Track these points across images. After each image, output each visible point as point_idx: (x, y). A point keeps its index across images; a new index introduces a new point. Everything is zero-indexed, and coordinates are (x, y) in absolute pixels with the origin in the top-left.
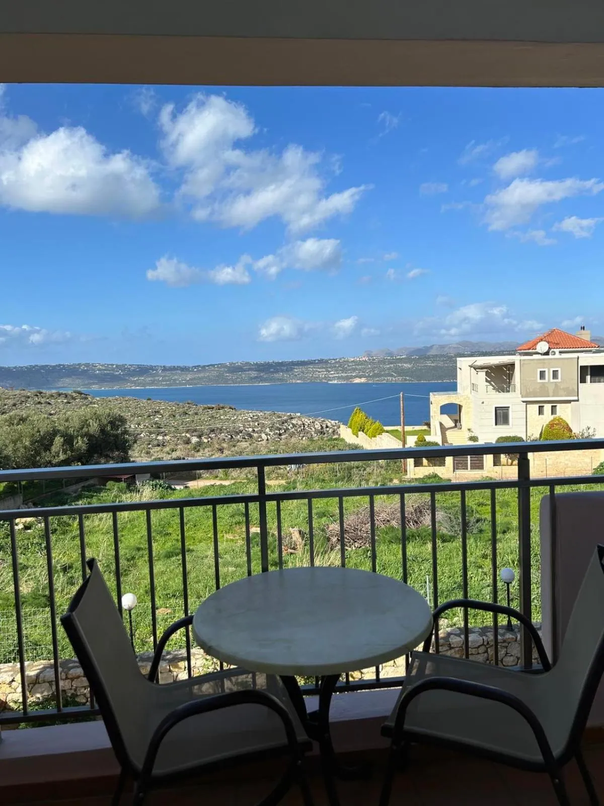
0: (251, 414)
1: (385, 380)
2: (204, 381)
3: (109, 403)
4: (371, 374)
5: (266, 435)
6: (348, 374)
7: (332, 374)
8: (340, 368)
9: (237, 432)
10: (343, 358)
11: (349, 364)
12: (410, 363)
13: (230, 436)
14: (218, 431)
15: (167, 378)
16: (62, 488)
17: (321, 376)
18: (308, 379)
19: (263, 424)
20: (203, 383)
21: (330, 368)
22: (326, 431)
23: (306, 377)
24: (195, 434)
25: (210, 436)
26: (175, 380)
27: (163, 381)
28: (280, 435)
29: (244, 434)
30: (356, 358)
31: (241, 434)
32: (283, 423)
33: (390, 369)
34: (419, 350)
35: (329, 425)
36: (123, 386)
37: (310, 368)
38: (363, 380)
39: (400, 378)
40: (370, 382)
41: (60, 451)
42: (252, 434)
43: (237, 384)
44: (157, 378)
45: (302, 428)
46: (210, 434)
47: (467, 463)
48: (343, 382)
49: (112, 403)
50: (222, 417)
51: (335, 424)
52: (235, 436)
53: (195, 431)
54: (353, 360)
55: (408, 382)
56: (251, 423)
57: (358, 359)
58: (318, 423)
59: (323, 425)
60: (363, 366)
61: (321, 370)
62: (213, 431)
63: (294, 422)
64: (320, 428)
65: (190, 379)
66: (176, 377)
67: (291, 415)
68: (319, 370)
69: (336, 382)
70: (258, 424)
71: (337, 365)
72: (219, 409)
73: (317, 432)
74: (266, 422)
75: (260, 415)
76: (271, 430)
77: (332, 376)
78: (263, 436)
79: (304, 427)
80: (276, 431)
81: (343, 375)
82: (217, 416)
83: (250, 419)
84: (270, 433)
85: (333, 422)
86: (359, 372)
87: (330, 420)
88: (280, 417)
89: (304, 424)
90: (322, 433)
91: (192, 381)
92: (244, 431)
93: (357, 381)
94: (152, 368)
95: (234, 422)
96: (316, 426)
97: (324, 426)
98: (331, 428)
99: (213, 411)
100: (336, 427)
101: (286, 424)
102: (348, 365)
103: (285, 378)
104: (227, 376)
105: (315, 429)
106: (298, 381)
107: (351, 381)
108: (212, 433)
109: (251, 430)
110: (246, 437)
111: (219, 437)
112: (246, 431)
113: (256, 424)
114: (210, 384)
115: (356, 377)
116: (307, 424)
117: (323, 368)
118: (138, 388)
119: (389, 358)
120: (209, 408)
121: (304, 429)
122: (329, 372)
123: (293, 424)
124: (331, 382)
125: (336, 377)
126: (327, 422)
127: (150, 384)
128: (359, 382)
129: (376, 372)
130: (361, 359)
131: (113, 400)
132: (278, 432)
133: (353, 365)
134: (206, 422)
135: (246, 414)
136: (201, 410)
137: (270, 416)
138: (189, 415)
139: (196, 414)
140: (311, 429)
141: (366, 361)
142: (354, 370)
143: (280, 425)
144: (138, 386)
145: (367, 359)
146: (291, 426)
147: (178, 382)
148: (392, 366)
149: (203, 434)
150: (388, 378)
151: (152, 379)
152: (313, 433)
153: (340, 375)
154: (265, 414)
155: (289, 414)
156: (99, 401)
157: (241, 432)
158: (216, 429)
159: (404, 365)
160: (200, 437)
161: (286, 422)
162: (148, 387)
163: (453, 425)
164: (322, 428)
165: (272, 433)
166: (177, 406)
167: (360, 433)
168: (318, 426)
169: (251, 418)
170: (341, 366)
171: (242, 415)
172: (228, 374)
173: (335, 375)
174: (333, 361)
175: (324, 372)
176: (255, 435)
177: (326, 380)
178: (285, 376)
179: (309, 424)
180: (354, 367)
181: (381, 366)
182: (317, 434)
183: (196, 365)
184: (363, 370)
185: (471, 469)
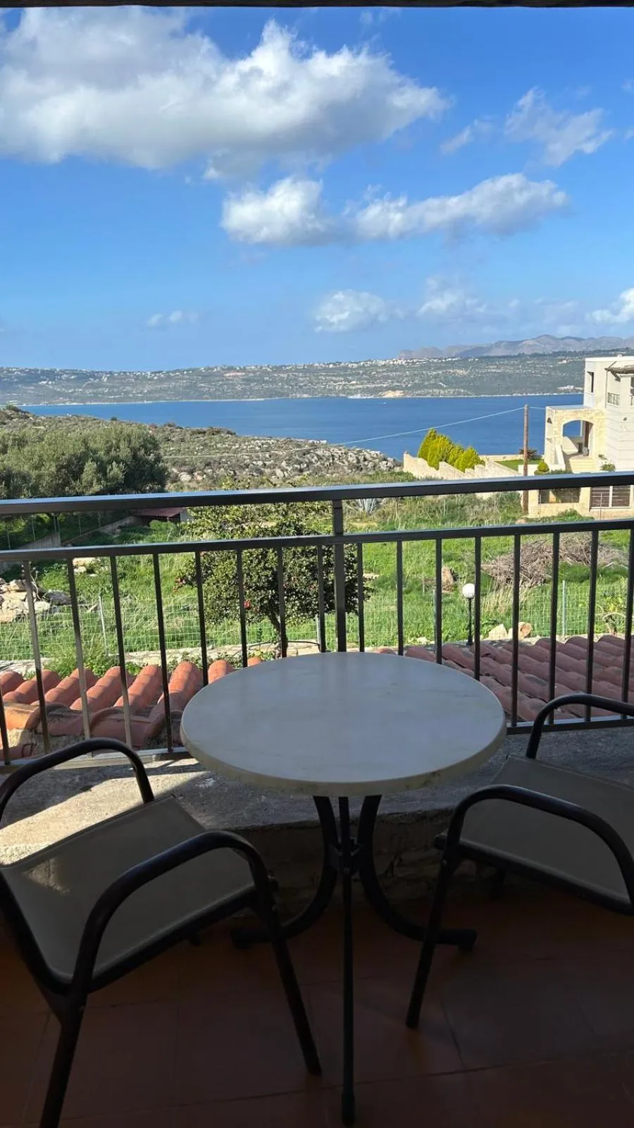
0: (258, 441)
1: (429, 394)
2: (169, 395)
3: (60, 424)
4: (409, 386)
5: (282, 470)
6: (376, 385)
7: (353, 385)
8: (364, 376)
9: (241, 467)
10: (370, 361)
11: (378, 370)
12: (466, 368)
13: (232, 472)
14: (216, 464)
15: (115, 390)
16: (98, 527)
17: (337, 388)
18: (319, 393)
19: (277, 455)
20: (167, 398)
21: (350, 375)
22: (364, 465)
23: (316, 390)
24: (186, 468)
25: (205, 471)
26: (126, 393)
27: (109, 394)
28: (301, 471)
29: (252, 469)
30: (388, 361)
31: (247, 470)
32: (304, 455)
33: (436, 377)
34: (480, 349)
35: (368, 456)
36: (53, 401)
37: (321, 375)
38: (398, 394)
39: (452, 391)
40: (408, 396)
41: (92, 480)
42: (262, 469)
43: (216, 399)
44: (100, 389)
45: (331, 461)
46: (205, 468)
47: (608, 498)
48: (369, 397)
49: (64, 424)
50: (219, 445)
51: (375, 456)
52: (240, 472)
53: (184, 464)
54: (383, 363)
55: (462, 396)
56: (260, 454)
57: (392, 363)
58: (352, 454)
59: (359, 458)
60: (398, 373)
61: (337, 379)
62: (208, 464)
63: (319, 452)
64: (355, 462)
65: (150, 392)
66: (128, 388)
67: (314, 443)
68: (334, 378)
69: (358, 396)
70: (270, 456)
71: (361, 372)
72: (213, 434)
73: (351, 466)
74: (281, 453)
75: (271, 442)
76: (288, 464)
77: (354, 388)
78: (278, 472)
79: (333, 459)
80: (296, 466)
81: (368, 386)
82: (212, 444)
83: (257, 448)
84: (288, 468)
85: (373, 452)
86: (393, 382)
87: (368, 450)
88: (299, 446)
89: (333, 456)
90: (359, 468)
91: (151, 395)
92: (251, 465)
93: (390, 395)
94: (93, 375)
95: (236, 452)
96: (350, 459)
97: (361, 459)
98: (371, 461)
99: (205, 438)
100: (377, 460)
101: (308, 456)
102: (377, 372)
103: (286, 391)
104: (201, 387)
105: (349, 462)
106: (305, 396)
107: (380, 395)
108: (207, 467)
109: (260, 463)
110: (254, 474)
111: (217, 473)
112: (254, 464)
113: (267, 455)
114: (177, 398)
115: (388, 389)
116: (337, 455)
117: (340, 376)
118: (74, 404)
119: (436, 361)
120: (200, 433)
121: (333, 463)
122: (349, 381)
123: (318, 455)
124: (351, 397)
125: (360, 389)
126: (365, 453)
127: (90, 399)
128: (392, 396)
129: (417, 381)
130: (395, 363)
131: (63, 419)
132: (299, 467)
133: (384, 372)
134: (197, 452)
135: (252, 442)
136: (188, 436)
137: (285, 444)
138: (173, 441)
139: (183, 440)
140: (343, 463)
141: (402, 365)
142: (386, 378)
143: (300, 457)
144: (74, 402)
145: (404, 363)
146: (316, 458)
147: (131, 395)
148: (440, 372)
149: (195, 469)
150: (435, 390)
151: (95, 391)
152: (346, 468)
153: (365, 386)
154: (278, 441)
155: (311, 441)
156: (44, 421)
157: (247, 466)
158: (212, 461)
159: (458, 371)
160: (191, 472)
161: (309, 453)
162: (88, 403)
163: (577, 451)
164: (358, 461)
165: (289, 469)
166: (154, 429)
167: (442, 464)
168: (352, 459)
169: (260, 447)
170: (366, 373)
171: (247, 443)
172: (202, 385)
173: (358, 387)
174: (355, 365)
175: (341, 381)
176: (267, 471)
177: (344, 394)
178: (286, 387)
179: (340, 456)
180: (384, 374)
181: (424, 372)
182: (352, 470)
183: (157, 370)
184: (398, 379)
185: (613, 505)
